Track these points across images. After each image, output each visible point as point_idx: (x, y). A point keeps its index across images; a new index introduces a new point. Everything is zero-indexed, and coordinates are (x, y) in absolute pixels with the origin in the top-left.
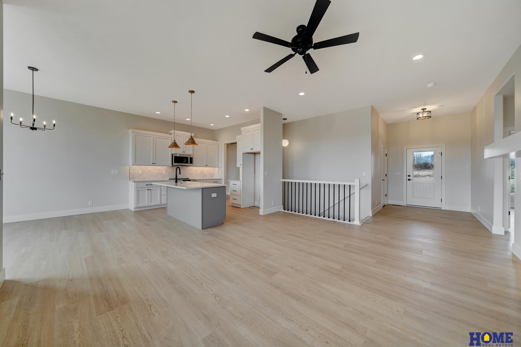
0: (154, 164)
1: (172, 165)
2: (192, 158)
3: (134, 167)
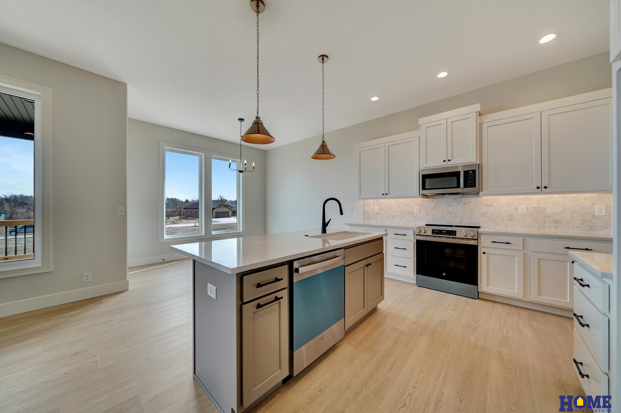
1: (419, 195)
2: (474, 171)
3: (370, 201)
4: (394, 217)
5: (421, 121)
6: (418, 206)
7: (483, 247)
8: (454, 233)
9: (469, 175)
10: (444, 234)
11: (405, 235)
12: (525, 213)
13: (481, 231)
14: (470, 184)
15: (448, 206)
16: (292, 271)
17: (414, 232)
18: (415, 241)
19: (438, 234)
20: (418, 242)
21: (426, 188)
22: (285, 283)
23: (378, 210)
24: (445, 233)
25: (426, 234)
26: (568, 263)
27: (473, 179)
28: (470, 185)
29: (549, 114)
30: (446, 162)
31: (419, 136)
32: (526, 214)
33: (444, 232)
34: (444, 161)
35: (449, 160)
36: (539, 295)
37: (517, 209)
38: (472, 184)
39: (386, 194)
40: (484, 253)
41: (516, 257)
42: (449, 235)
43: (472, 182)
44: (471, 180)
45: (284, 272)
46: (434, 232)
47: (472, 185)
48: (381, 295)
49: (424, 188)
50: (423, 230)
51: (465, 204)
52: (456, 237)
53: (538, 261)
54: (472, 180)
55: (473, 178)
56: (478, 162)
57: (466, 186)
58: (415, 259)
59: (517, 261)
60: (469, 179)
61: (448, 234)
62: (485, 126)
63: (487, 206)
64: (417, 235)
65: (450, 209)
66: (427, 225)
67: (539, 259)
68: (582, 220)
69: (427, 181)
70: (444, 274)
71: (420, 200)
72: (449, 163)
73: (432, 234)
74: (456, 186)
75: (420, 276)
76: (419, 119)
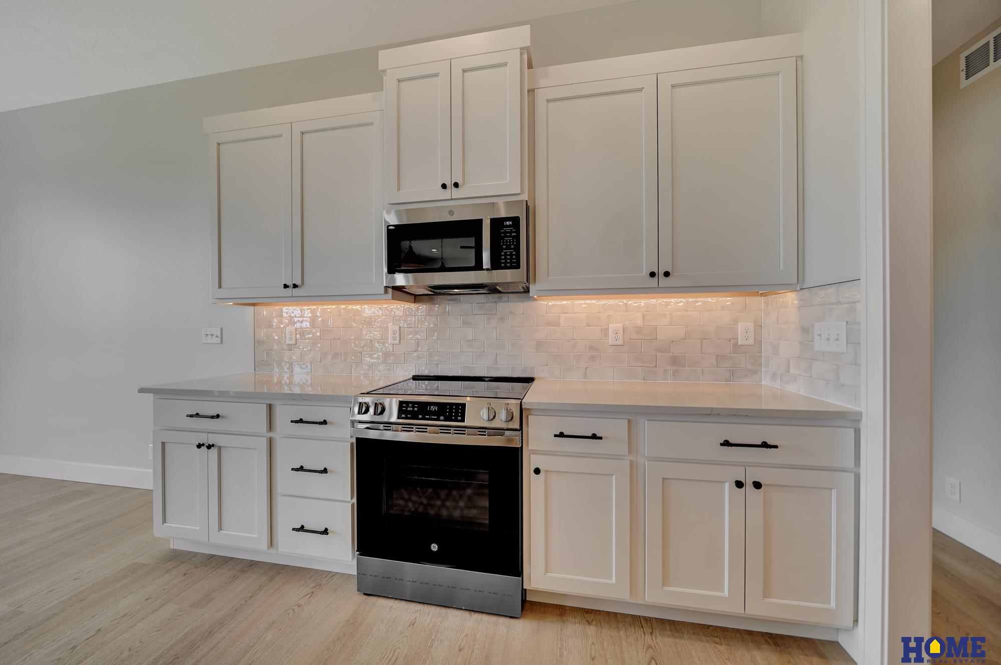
1: (385, 290)
2: (516, 221)
4: (336, 355)
5: (387, 58)
6: (394, 325)
7: (535, 452)
8: (459, 410)
9: (505, 232)
10: (431, 415)
11: (323, 422)
12: (620, 342)
13: (529, 403)
14: (506, 259)
15: (466, 323)
21: (398, 266)
23: (294, 336)
24: (434, 413)
25: (383, 418)
26: (727, 485)
27: (513, 244)
28: (506, 263)
29: (674, 83)
30: (448, 191)
31: (383, 110)
32: (622, 344)
33: (433, 408)
34: (444, 187)
35: (457, 186)
36: (664, 585)
37: (605, 331)
38: (511, 259)
39: (295, 286)
40: (537, 471)
41: (614, 477)
42: (444, 420)
43: (511, 255)
44: (508, 248)
46: (406, 409)
47: (511, 262)
49: (393, 267)
51: (502, 319)
52: (463, 423)
53: (663, 484)
54: (512, 247)
55: (513, 242)
56: (525, 197)
57: (496, 264)
58: (355, 504)
59: (616, 488)
60: (503, 242)
61: (442, 418)
62: (541, 97)
63: (549, 324)
65: (469, 333)
66: (416, 378)
67: (663, 479)
68: (717, 355)
70: (434, 547)
71: (400, 308)
72: (456, 193)
73: (399, 416)
74: (473, 264)
76: (379, 53)
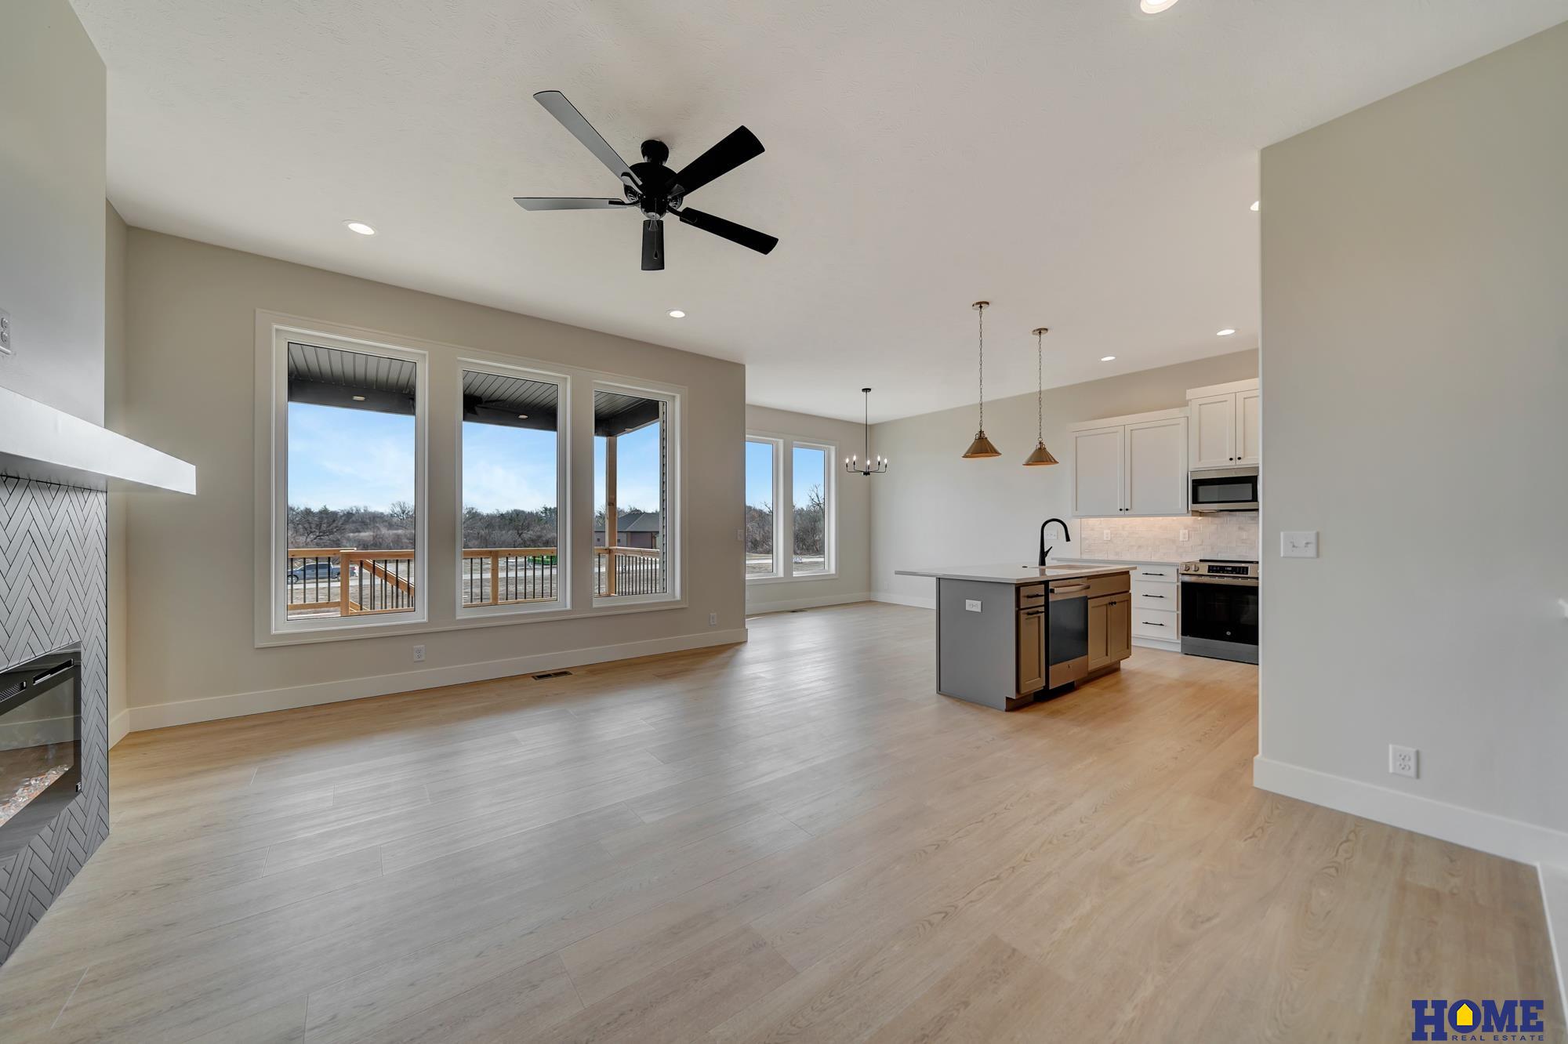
0: (1125, 511)
1: (1188, 512)
3: (1092, 521)
4: (1140, 547)
5: (1191, 393)
6: (1185, 529)
8: (1245, 570)
10: (1228, 572)
11: (1161, 575)
15: (1240, 528)
16: (1048, 591)
17: (1178, 570)
18: (1180, 584)
19: (1217, 572)
20: (1184, 585)
21: (1200, 500)
22: (1042, 601)
23: (1109, 536)
24: (1230, 571)
25: (1198, 573)
30: (1233, 461)
31: (1188, 418)
33: (1228, 569)
34: (1231, 459)
35: (1239, 458)
39: (1127, 510)
42: (1236, 574)
45: (1041, 590)
46: (1211, 569)
48: (1128, 648)
49: (1195, 501)
50: (1193, 567)
52: (1249, 575)
58: (1180, 612)
61: (1233, 573)
64: (1183, 574)
65: (1244, 535)
66: (1201, 561)
69: (1201, 489)
70: (1228, 633)
71: (1189, 520)
72: (1238, 462)
73: (1209, 572)
74: (1251, 499)
75: (1188, 638)
76: (1187, 391)
